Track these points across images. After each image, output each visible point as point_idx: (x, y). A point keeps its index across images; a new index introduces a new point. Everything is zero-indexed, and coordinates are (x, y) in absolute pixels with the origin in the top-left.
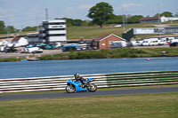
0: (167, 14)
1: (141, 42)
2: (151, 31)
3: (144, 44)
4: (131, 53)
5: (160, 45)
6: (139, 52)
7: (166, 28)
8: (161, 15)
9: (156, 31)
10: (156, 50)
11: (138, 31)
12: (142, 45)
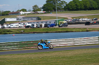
0: (24, 10)
1: (9, 25)
2: (15, 20)
3: (11, 27)
4: (4, 31)
5: (20, 27)
6: (8, 31)
7: (23, 18)
8: (20, 11)
9: (17, 19)
10: (18, 30)
11: (8, 20)
12: (10, 27)
